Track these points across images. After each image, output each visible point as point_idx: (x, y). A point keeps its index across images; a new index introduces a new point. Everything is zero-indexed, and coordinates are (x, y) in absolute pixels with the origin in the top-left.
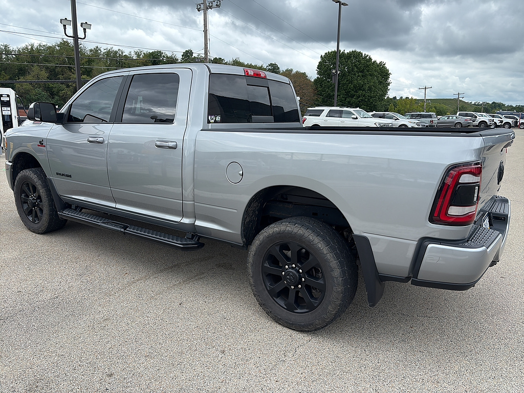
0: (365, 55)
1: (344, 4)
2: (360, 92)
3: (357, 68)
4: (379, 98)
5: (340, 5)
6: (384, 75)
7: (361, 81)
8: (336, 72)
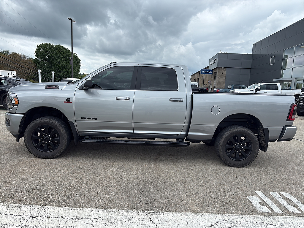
0: (66, 48)
1: (74, 21)
2: (65, 70)
3: (62, 55)
4: (76, 74)
5: (72, 21)
6: (78, 61)
7: (65, 63)
8: (72, 58)
